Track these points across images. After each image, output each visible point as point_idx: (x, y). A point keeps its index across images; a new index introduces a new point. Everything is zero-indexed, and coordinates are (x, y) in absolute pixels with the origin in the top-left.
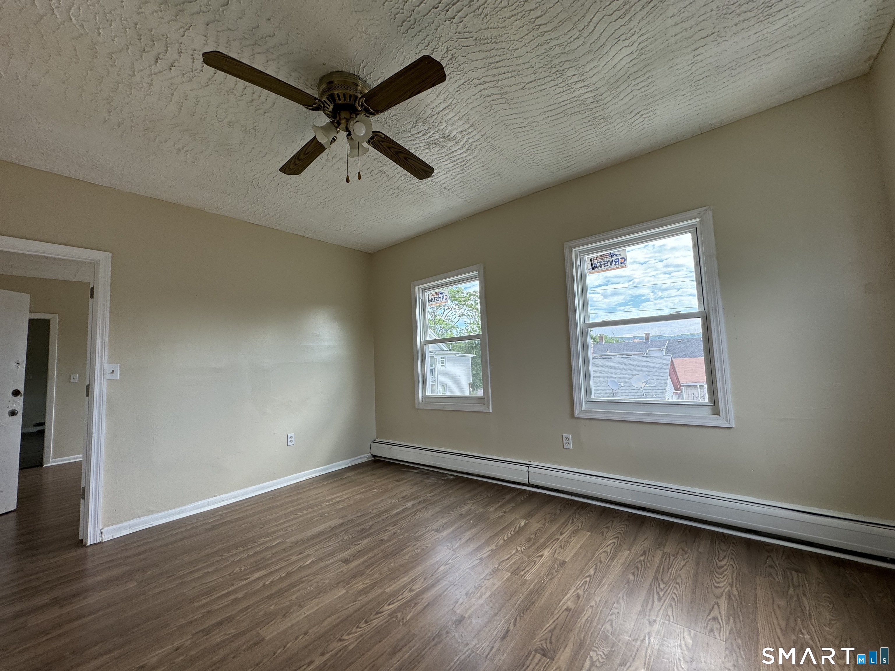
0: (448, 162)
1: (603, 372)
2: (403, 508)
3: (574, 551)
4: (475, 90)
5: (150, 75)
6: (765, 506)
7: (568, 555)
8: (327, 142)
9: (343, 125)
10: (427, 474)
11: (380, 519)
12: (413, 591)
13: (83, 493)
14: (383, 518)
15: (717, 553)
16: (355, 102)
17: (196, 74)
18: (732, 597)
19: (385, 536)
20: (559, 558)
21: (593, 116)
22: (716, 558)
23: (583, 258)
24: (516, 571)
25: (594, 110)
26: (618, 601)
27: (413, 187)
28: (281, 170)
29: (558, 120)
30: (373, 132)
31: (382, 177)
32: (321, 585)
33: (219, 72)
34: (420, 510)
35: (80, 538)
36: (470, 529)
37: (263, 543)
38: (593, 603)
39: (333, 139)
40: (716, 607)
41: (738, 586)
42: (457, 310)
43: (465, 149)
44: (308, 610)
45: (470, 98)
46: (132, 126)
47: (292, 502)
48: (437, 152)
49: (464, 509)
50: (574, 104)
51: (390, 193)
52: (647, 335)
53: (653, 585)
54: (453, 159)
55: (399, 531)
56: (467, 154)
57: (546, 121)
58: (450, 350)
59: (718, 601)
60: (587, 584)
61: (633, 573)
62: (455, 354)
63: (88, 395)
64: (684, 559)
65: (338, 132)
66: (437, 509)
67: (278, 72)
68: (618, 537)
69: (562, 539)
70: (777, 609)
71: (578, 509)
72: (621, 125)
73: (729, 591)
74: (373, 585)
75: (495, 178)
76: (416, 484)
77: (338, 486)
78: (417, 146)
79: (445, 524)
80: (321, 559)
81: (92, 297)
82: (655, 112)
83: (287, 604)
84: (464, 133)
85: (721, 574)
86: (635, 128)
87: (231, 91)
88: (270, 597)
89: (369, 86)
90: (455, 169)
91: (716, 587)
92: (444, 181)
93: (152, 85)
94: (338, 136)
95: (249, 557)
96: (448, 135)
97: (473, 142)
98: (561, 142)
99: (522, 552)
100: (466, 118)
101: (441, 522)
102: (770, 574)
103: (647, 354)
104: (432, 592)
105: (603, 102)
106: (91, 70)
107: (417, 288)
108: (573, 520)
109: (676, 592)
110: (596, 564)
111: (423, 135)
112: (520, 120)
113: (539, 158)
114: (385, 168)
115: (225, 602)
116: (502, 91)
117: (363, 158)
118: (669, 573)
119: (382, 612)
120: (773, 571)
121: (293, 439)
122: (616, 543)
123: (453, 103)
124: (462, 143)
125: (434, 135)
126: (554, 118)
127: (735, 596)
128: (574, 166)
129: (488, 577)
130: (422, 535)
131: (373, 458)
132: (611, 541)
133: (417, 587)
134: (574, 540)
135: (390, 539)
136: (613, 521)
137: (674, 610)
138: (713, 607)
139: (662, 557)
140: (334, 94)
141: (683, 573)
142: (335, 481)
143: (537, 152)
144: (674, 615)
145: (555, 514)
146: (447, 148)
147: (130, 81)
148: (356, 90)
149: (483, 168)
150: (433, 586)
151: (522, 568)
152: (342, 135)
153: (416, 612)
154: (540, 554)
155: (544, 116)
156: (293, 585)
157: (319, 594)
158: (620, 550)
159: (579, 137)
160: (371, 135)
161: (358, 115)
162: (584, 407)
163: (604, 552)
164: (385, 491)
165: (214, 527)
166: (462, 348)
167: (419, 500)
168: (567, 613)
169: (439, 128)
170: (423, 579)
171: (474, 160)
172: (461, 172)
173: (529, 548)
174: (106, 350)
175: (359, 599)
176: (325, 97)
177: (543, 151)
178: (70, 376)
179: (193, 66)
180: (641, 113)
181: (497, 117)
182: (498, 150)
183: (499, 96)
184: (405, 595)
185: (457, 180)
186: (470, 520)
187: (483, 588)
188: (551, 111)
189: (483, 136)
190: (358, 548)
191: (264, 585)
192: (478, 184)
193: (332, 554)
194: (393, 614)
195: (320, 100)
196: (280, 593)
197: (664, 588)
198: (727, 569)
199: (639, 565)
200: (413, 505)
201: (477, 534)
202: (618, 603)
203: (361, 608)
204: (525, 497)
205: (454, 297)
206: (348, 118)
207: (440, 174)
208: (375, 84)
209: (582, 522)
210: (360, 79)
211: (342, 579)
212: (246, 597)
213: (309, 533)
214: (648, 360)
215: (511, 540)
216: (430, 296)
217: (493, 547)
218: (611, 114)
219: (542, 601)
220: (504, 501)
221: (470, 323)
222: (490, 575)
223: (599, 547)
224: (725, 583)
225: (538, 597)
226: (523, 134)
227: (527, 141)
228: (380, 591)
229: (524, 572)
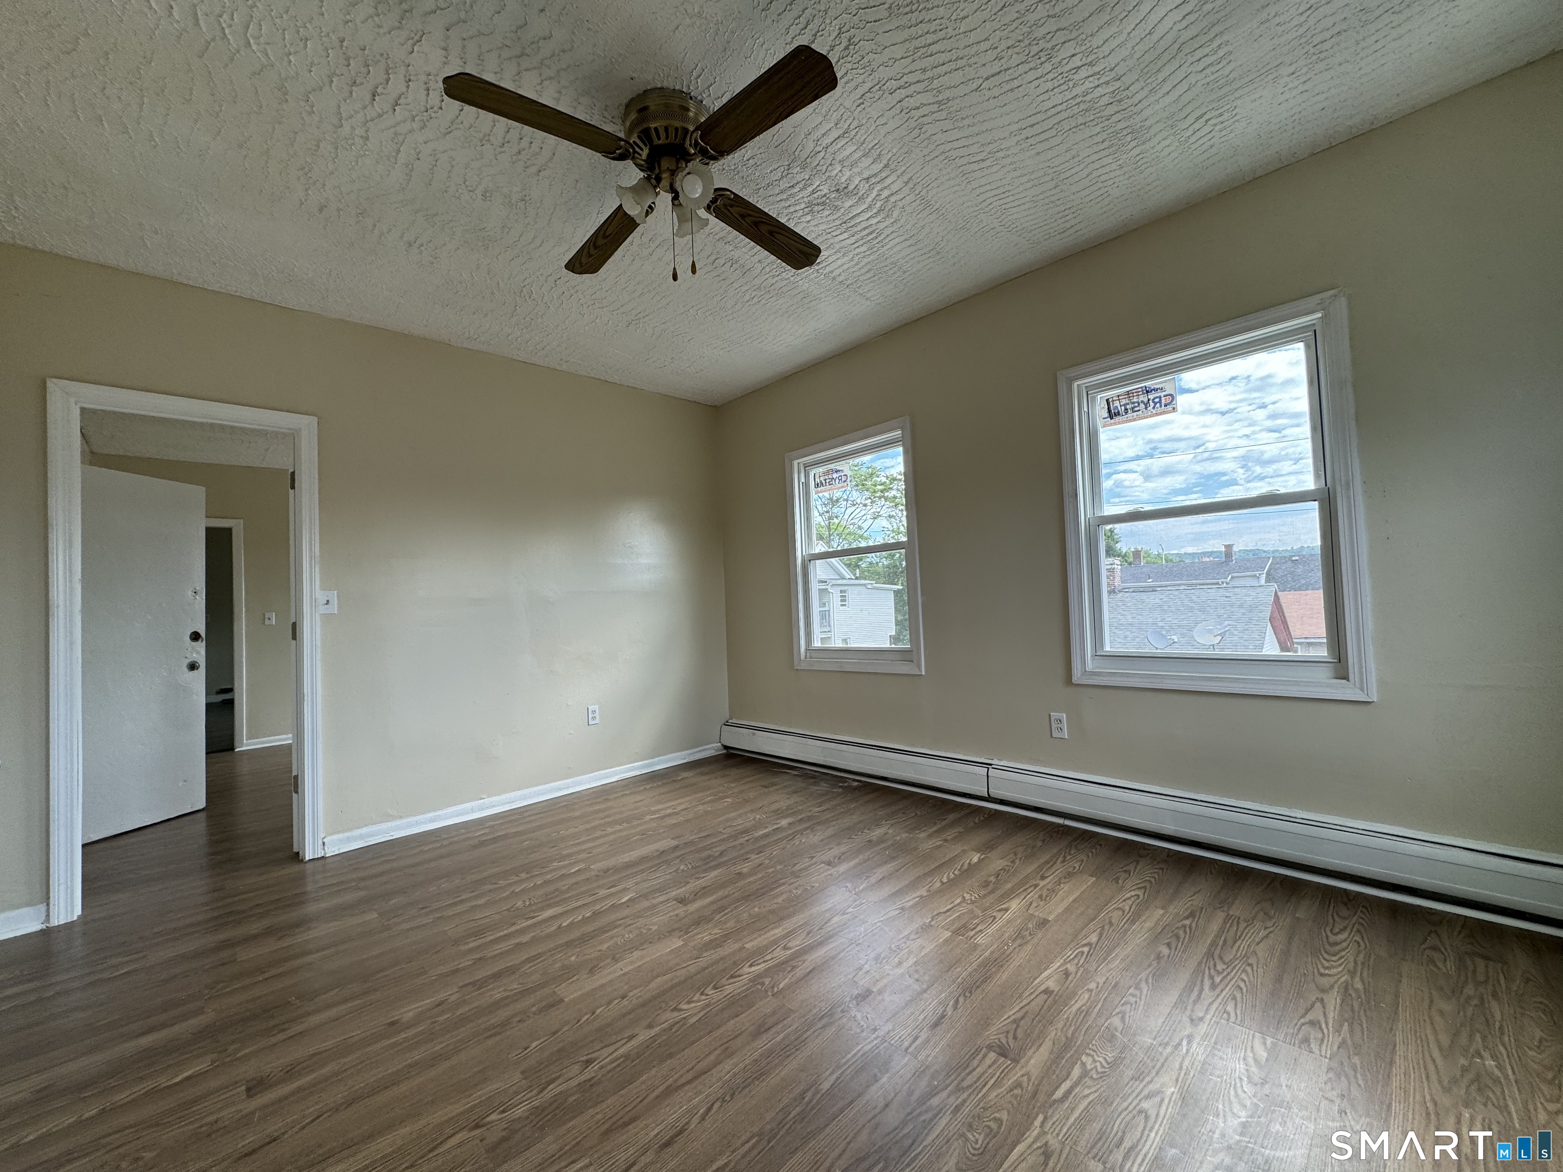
0: (846, 235)
1: (1139, 617)
2: (776, 826)
3: (1065, 904)
4: (892, 100)
5: (366, 123)
6: (1432, 845)
7: (1054, 909)
8: (640, 213)
9: (665, 183)
10: (814, 777)
11: (736, 843)
12: (790, 948)
13: (295, 784)
14: (742, 840)
15: (1331, 921)
16: (684, 139)
17: (433, 115)
18: (1351, 991)
19: (745, 868)
20: (1037, 914)
21: (1112, 130)
22: (1328, 929)
23: (1094, 399)
24: (961, 930)
25: (1115, 118)
26: (1138, 984)
27: (786, 285)
28: (567, 267)
29: (1046, 142)
30: (716, 190)
31: (732, 270)
32: (645, 931)
33: (467, 107)
34: (801, 832)
35: (295, 850)
36: (886, 863)
37: (555, 870)
38: (1092, 986)
39: (650, 207)
40: (1318, 1005)
41: (1365, 974)
42: (869, 508)
43: (875, 211)
44: (625, 966)
45: (882, 115)
46: (339, 210)
47: (597, 812)
48: (825, 220)
49: (877, 833)
50: (1076, 110)
51: (747, 298)
52: (1229, 547)
53: (1203, 965)
54: (855, 229)
55: (767, 862)
56: (879, 218)
57: (1023, 146)
58: (857, 578)
59: (1325, 997)
60: (1084, 956)
61: (1169, 945)
62: (865, 585)
63: (294, 638)
64: (1266, 928)
65: (657, 194)
66: (830, 831)
67: (559, 99)
68: (1145, 888)
69: (1044, 886)
70: (1437, 1018)
71: (1075, 840)
72: (1168, 142)
73: (1346, 982)
74: (726, 937)
75: (931, 260)
76: (795, 792)
77: (669, 792)
78: (792, 209)
79: (843, 854)
80: (645, 896)
81: (293, 487)
82: (1234, 112)
83: (596, 954)
84: (873, 180)
85: (1335, 955)
86: (1196, 146)
87: (487, 138)
88: (568, 944)
89: (707, 110)
90: (858, 247)
91: (1322, 975)
92: (840, 270)
93: (367, 139)
94: (658, 201)
95: (536, 887)
96: (844, 185)
97: (889, 196)
98: (1052, 184)
99: (973, 902)
100: (875, 153)
101: (836, 851)
102: (1432, 961)
103: (1227, 583)
104: (821, 952)
105: (1130, 102)
106: (280, 123)
107: (796, 463)
108: (1065, 857)
109: (1245, 978)
110: (1103, 927)
111: (801, 190)
112: (975, 149)
113: (1010, 218)
114: (736, 254)
115: (503, 946)
116: (940, 98)
117: (700, 237)
118: (1235, 948)
119: (739, 976)
120: (1436, 955)
121: (597, 715)
122: (1141, 897)
123: (852, 127)
124: (870, 199)
125: (821, 188)
126: (1038, 139)
127: (1356, 990)
128: (1077, 228)
129: (912, 937)
130: (805, 869)
131: (724, 751)
132: (1133, 893)
133: (796, 943)
134: (1065, 887)
135: (752, 873)
136: (1138, 862)
137: (1239, 1006)
138: (1312, 1006)
139: (1225, 922)
140: (648, 129)
141: (1262, 950)
142: (664, 784)
143: (1007, 206)
144: (1238, 1012)
145: (1033, 847)
146: (842, 210)
147: (335, 136)
148: (685, 119)
149: (908, 243)
150: (821, 944)
151: (971, 926)
152: (665, 198)
153: (793, 979)
154: (1003, 906)
155: (1017, 138)
156: (603, 930)
157: (642, 944)
158: (1147, 908)
159: (1087, 171)
160: (711, 196)
161: (689, 161)
162: (1090, 666)
163: (1118, 909)
164: (746, 801)
165: (483, 844)
166: (879, 574)
167: (800, 817)
168: (1046, 996)
169: (827, 174)
170: (806, 933)
171: (890, 230)
172: (868, 253)
173: (985, 896)
174: (317, 569)
175: (705, 955)
176: (635, 135)
177: (1017, 203)
178: (264, 615)
179: (427, 101)
180: (1206, 117)
181: (932, 147)
182: (935, 208)
183: (934, 108)
184: (776, 954)
185: (862, 267)
186: (886, 849)
187: (903, 953)
188: (1032, 126)
189: (906, 183)
190: (701, 883)
191: (559, 927)
192: (899, 273)
193: (661, 890)
194: (757, 979)
195: (627, 142)
196: (584, 939)
197: (1224, 970)
198: (1347, 948)
199: (1181, 932)
200: (790, 824)
201: (898, 871)
202: (1137, 987)
203: (706, 968)
204: (982, 818)
205: (863, 485)
206: (674, 168)
207: (831, 259)
208: (718, 105)
209: (1082, 861)
210: (691, 98)
211: (677, 926)
212: (534, 941)
213: (626, 858)
214: (1228, 594)
215: (952, 884)
216: (817, 476)
217: (923, 892)
218: (1148, 123)
219: (1003, 977)
220: (944, 823)
221: (893, 531)
222: (917, 933)
223: (1110, 901)
224: (1340, 969)
225: (998, 970)
226: (979, 174)
227: (988, 187)
228: (737, 946)
229: (973, 932)
